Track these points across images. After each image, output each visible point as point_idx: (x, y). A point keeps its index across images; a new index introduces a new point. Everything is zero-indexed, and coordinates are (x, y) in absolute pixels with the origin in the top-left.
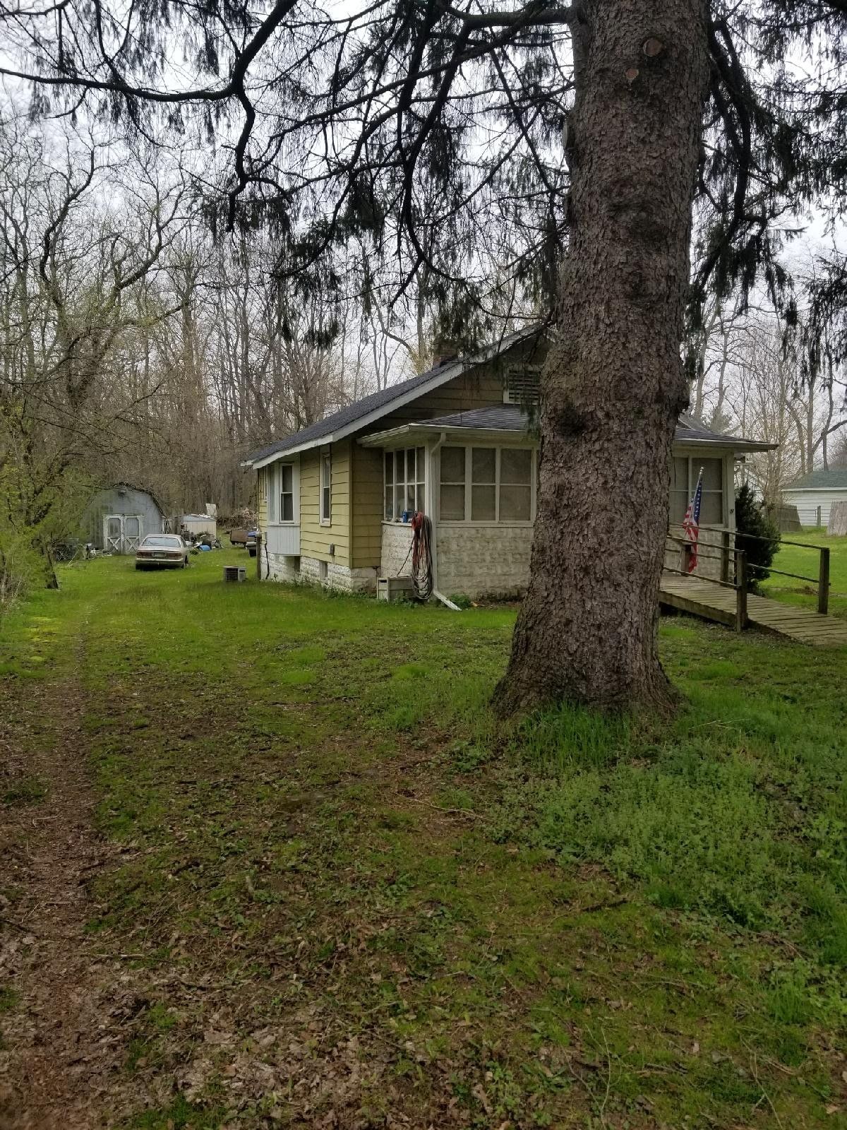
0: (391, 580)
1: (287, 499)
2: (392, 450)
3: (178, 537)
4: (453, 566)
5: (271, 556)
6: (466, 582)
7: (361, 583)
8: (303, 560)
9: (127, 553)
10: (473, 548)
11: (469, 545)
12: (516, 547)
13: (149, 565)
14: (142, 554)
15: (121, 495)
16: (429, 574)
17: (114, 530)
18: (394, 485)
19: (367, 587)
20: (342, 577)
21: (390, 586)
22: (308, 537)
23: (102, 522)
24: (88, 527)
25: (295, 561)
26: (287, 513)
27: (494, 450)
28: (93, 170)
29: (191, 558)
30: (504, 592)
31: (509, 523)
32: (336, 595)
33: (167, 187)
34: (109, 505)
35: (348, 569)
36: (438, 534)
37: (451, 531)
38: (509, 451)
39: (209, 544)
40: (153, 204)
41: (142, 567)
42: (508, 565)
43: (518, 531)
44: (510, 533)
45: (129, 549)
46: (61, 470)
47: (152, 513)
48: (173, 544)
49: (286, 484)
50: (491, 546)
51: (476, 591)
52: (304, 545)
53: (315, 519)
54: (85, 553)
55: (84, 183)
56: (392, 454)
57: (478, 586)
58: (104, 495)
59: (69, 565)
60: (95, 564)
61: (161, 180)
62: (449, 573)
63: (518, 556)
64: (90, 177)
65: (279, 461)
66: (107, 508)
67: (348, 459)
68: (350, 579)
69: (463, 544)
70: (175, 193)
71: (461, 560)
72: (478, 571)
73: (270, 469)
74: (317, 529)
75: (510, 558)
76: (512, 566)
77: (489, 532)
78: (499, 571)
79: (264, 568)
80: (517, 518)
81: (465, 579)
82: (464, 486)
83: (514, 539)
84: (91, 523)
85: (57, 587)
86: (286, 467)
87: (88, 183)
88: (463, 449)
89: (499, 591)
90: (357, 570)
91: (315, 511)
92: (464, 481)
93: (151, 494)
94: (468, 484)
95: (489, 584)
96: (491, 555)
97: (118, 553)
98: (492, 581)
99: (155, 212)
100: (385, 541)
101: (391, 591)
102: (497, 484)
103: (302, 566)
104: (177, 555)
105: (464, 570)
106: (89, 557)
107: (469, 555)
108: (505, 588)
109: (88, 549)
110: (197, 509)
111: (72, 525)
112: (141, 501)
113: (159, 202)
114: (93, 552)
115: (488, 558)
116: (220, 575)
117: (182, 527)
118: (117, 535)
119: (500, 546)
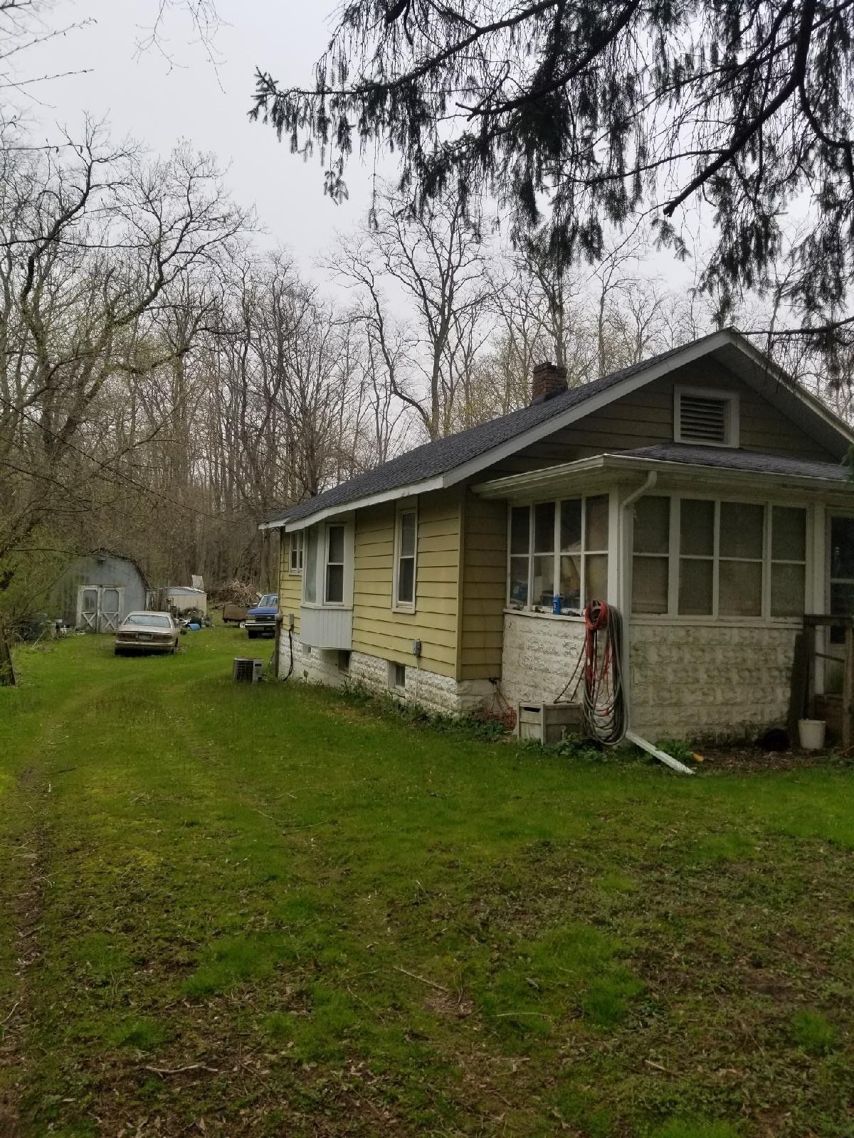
0: (547, 709)
1: (335, 573)
2: (528, 502)
3: (167, 615)
4: (651, 689)
5: (297, 645)
6: (671, 716)
7: (472, 702)
8: (354, 656)
9: (103, 631)
10: (681, 659)
11: (675, 655)
12: (744, 660)
13: (132, 648)
14: (124, 636)
15: (100, 563)
16: (619, 704)
17: (89, 604)
18: (531, 555)
19: (481, 710)
20: (434, 690)
21: (546, 718)
22: (366, 625)
23: (76, 595)
24: (59, 600)
25: (342, 658)
26: (334, 592)
27: (712, 504)
28: (89, 188)
29: (182, 639)
30: (726, 731)
31: (735, 620)
32: (425, 717)
33: (171, 219)
34: (85, 574)
35: (453, 681)
36: (631, 636)
37: (649, 632)
38: (732, 505)
39: (199, 622)
40: (155, 235)
41: (123, 652)
42: (732, 690)
43: (746, 634)
44: (735, 636)
45: (105, 627)
46: (29, 530)
47: (135, 583)
48: (160, 624)
49: (334, 553)
50: (707, 657)
51: (686, 730)
52: (360, 636)
53: (384, 602)
54: (54, 631)
55: (78, 202)
56: (528, 508)
57: (687, 723)
58: (80, 563)
59: (33, 648)
60: (65, 644)
61: (166, 209)
62: (645, 702)
63: (747, 673)
64: (86, 195)
65: (326, 521)
66: (83, 578)
67: (459, 515)
68: (455, 697)
69: (667, 653)
70: (181, 225)
71: (664, 679)
72: (688, 698)
73: (311, 532)
74: (387, 615)
75: (735, 677)
76: (739, 690)
77: (705, 635)
78: (720, 699)
79: (285, 661)
80: (745, 612)
81: (669, 710)
82: (666, 559)
83: (741, 646)
84: (63, 594)
85: (13, 682)
86: (335, 530)
87: (83, 203)
88: (668, 499)
89: (718, 730)
90: (466, 683)
91: (384, 589)
92: (667, 551)
93: (134, 562)
94: (675, 557)
95: (704, 719)
96: (707, 671)
97: (94, 631)
98: (709, 715)
99: (156, 247)
100: (508, 640)
101: (547, 726)
102: (716, 558)
103: (354, 665)
104: (166, 638)
105: (667, 695)
106: (60, 637)
107: (675, 671)
108: (728, 726)
109: (58, 627)
110: (182, 581)
111: (40, 599)
112: (122, 571)
113: (162, 234)
114: (64, 630)
115: (703, 676)
116: (230, 670)
117: (168, 601)
118: (93, 609)
119: (719, 656)
